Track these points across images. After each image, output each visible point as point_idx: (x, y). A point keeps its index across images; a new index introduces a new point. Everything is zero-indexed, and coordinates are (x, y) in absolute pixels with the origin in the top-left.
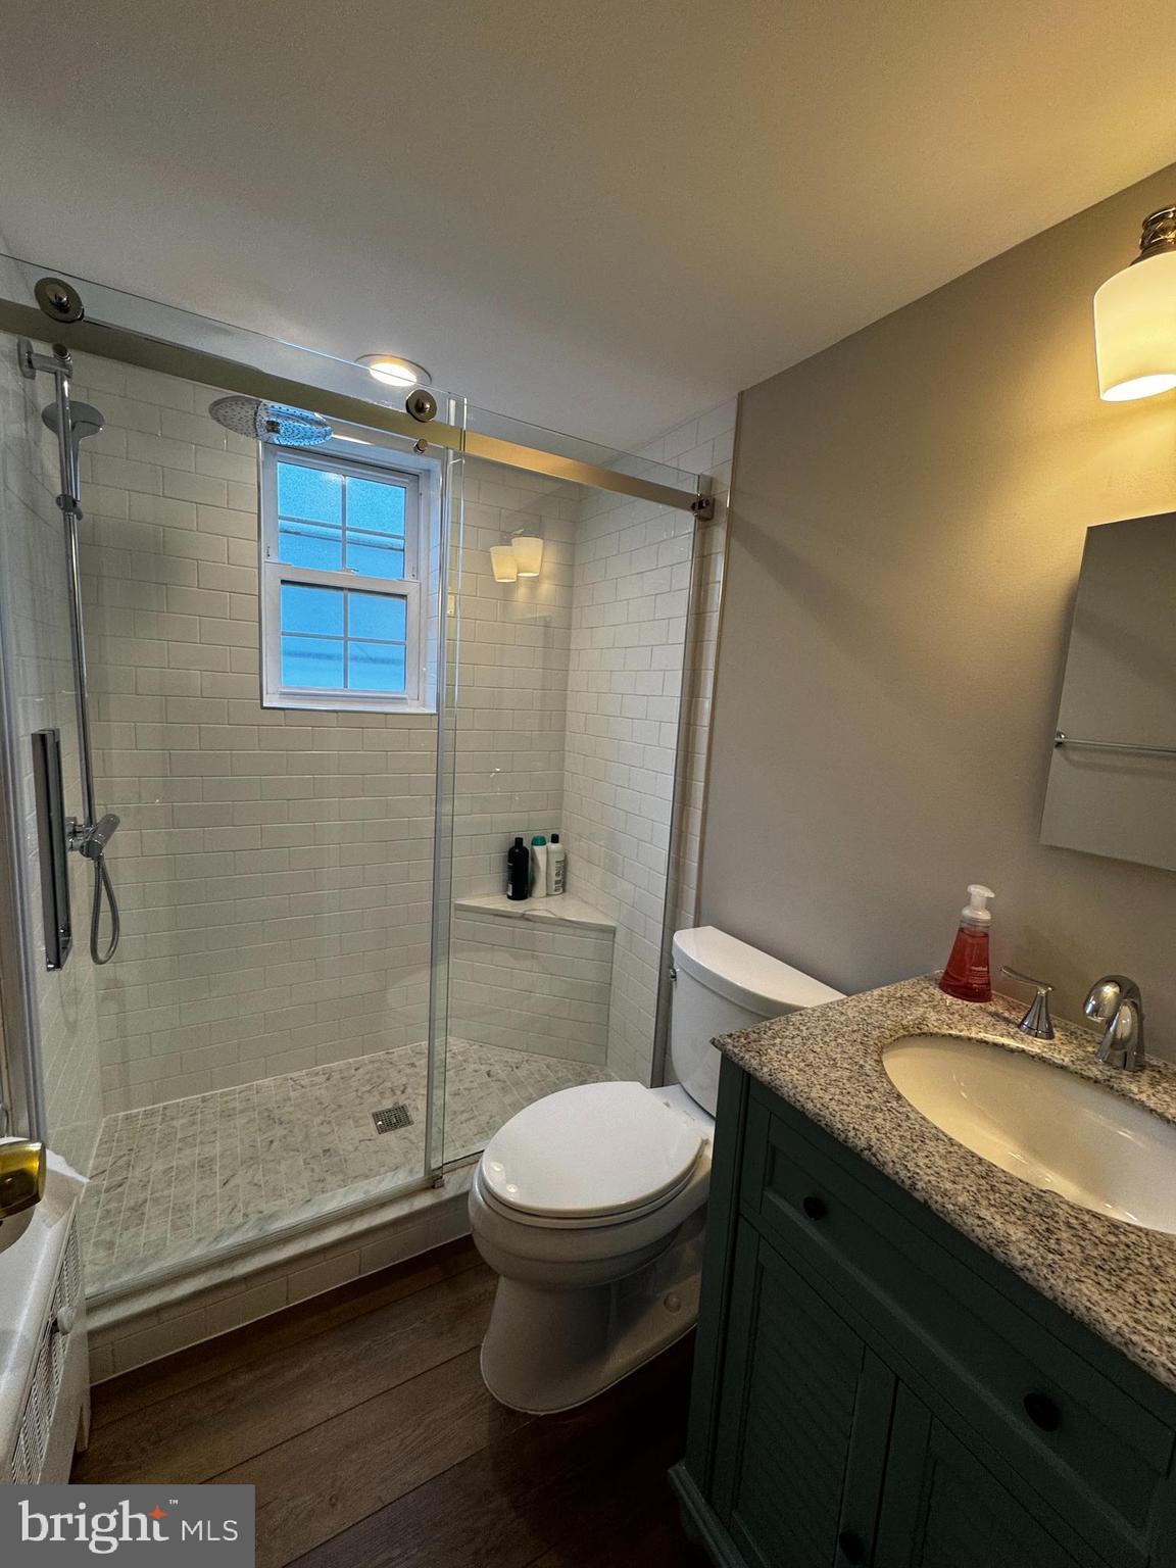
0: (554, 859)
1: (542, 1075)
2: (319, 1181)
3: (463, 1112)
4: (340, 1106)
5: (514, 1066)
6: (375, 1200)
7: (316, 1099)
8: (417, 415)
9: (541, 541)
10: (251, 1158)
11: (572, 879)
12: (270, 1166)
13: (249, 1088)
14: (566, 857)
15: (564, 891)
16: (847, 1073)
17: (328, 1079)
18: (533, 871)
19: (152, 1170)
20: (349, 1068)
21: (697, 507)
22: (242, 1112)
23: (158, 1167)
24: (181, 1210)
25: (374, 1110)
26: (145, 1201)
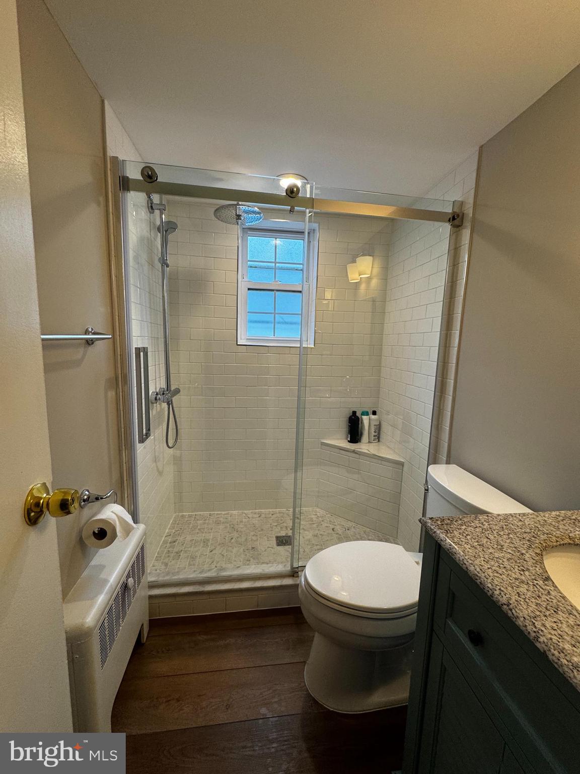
0: (373, 423)
1: (360, 536)
2: (248, 560)
3: (317, 545)
4: (262, 530)
5: (347, 528)
6: (266, 574)
7: (254, 524)
8: (291, 195)
9: (371, 258)
10: (223, 543)
11: (383, 436)
12: (230, 548)
13: (228, 514)
14: (380, 423)
15: (379, 441)
16: (509, 556)
17: (260, 516)
18: (362, 429)
19: (186, 539)
20: (269, 514)
21: (451, 220)
22: (223, 523)
23: (189, 538)
24: (193, 558)
25: (276, 535)
26: (182, 551)
